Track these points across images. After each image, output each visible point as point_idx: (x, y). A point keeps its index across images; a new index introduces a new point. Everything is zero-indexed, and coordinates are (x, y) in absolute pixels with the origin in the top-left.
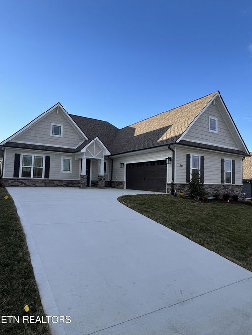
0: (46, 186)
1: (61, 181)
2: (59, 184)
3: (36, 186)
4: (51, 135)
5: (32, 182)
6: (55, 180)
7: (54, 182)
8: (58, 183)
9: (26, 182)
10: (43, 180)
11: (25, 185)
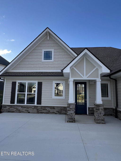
0: (38, 112)
1: (53, 108)
2: (52, 111)
3: (29, 112)
4: (43, 60)
5: (25, 109)
6: (47, 107)
7: (46, 108)
8: (50, 110)
9: (20, 108)
10: (35, 107)
11: (20, 112)
